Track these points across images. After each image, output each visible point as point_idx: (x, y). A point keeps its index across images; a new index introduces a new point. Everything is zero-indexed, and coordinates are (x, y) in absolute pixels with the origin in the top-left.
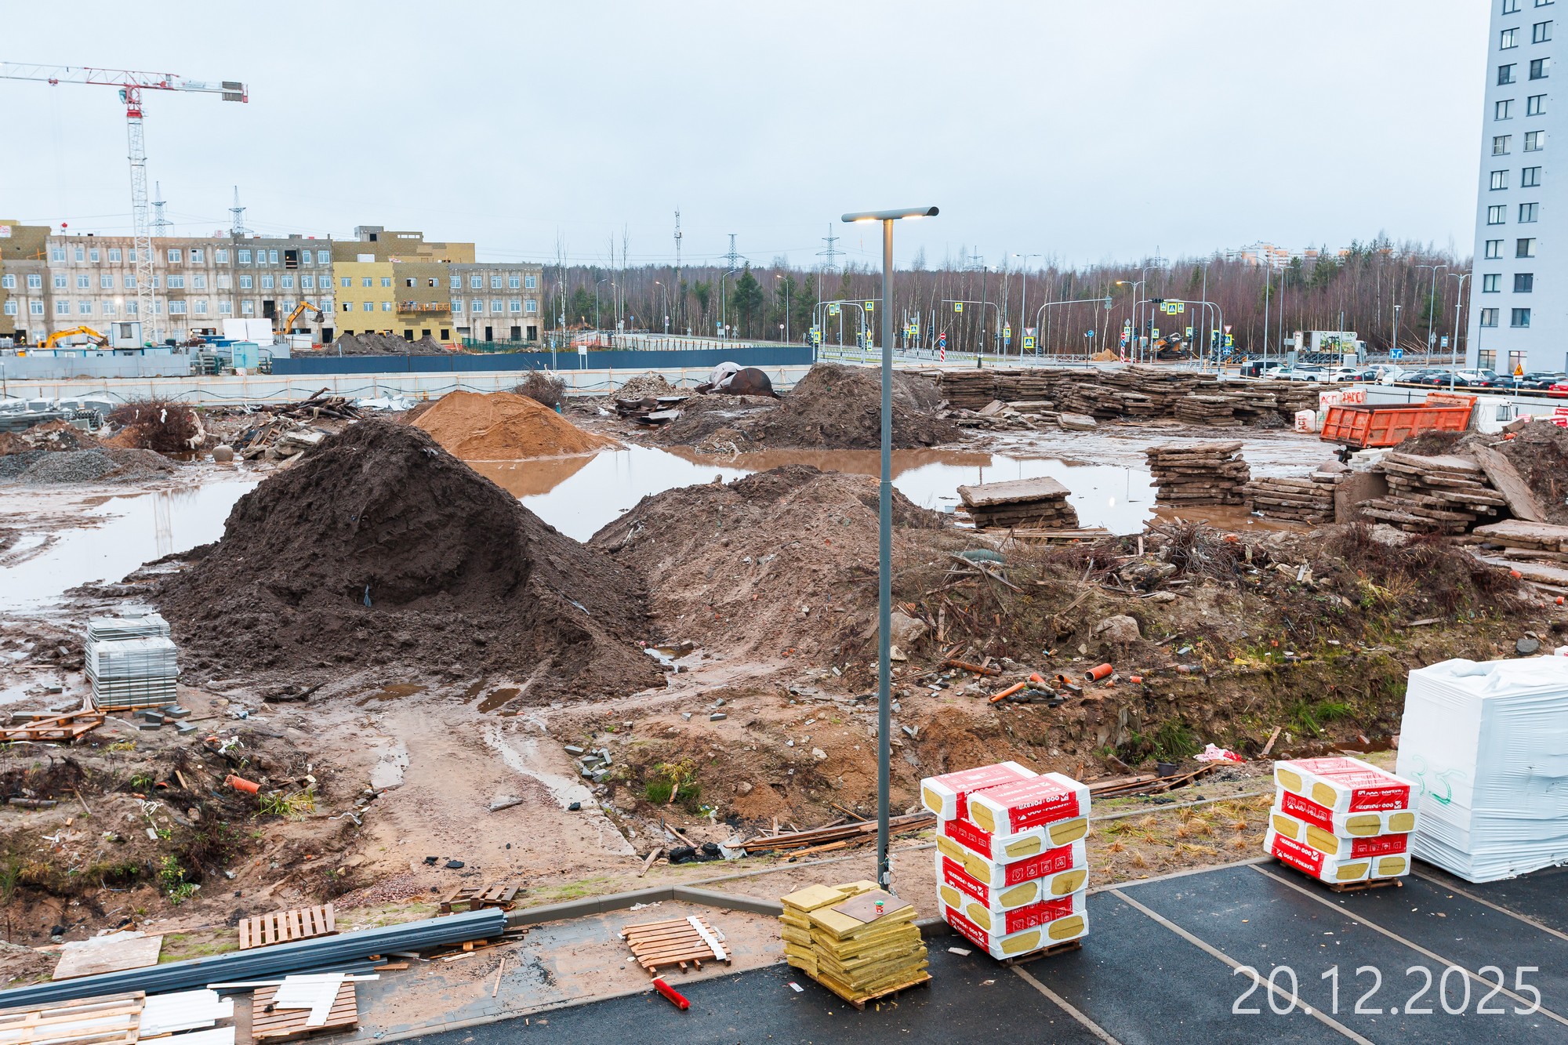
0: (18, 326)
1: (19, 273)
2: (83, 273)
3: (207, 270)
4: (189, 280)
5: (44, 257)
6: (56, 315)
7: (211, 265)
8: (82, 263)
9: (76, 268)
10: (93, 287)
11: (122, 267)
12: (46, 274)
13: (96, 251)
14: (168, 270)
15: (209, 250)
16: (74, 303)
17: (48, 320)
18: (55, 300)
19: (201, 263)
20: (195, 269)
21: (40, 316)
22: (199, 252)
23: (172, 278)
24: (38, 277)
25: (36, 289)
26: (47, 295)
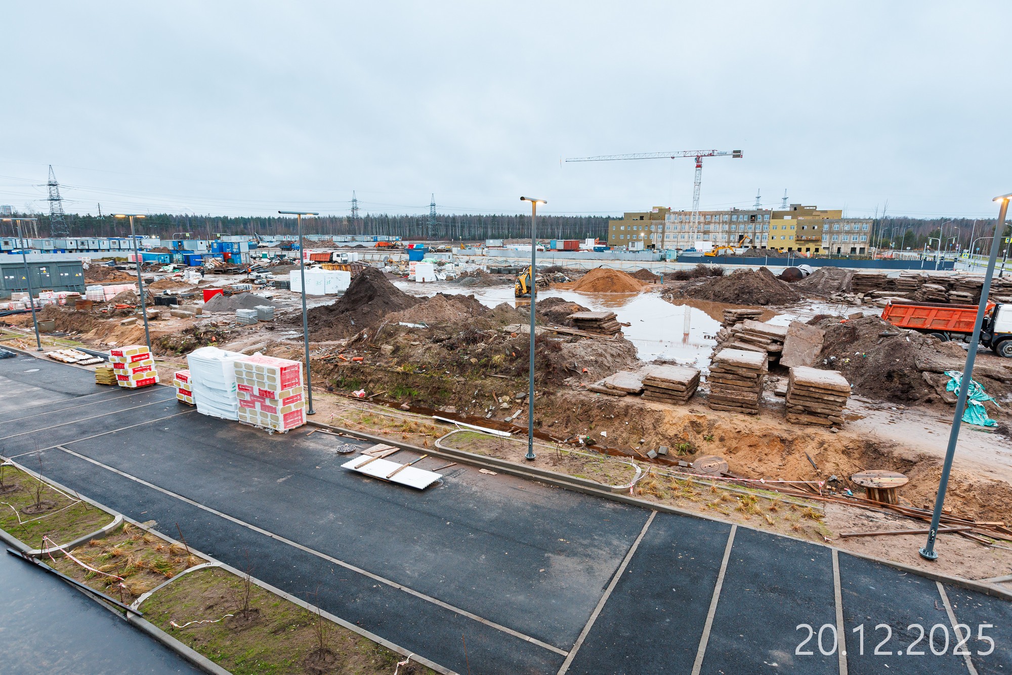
0: (653, 243)
1: (656, 225)
2: (676, 224)
3: (719, 223)
4: (712, 227)
5: (664, 219)
6: (665, 239)
7: (721, 221)
8: (676, 221)
9: (674, 223)
10: (678, 230)
11: (689, 222)
12: (664, 225)
13: (681, 217)
14: (705, 223)
15: (721, 215)
16: (672, 235)
17: (663, 241)
18: (666, 233)
19: (718, 221)
20: (715, 223)
21: (660, 239)
22: (718, 217)
23: (706, 226)
24: (661, 226)
25: (660, 230)
26: (663, 232)
